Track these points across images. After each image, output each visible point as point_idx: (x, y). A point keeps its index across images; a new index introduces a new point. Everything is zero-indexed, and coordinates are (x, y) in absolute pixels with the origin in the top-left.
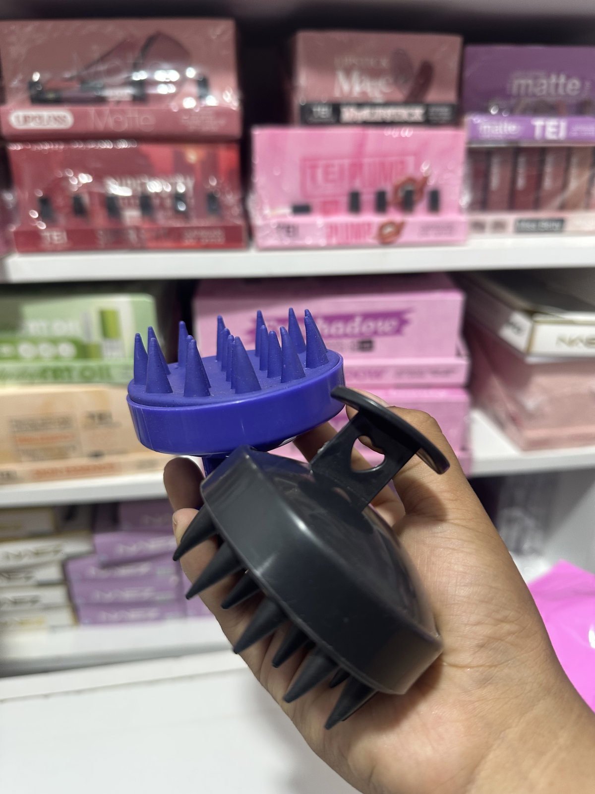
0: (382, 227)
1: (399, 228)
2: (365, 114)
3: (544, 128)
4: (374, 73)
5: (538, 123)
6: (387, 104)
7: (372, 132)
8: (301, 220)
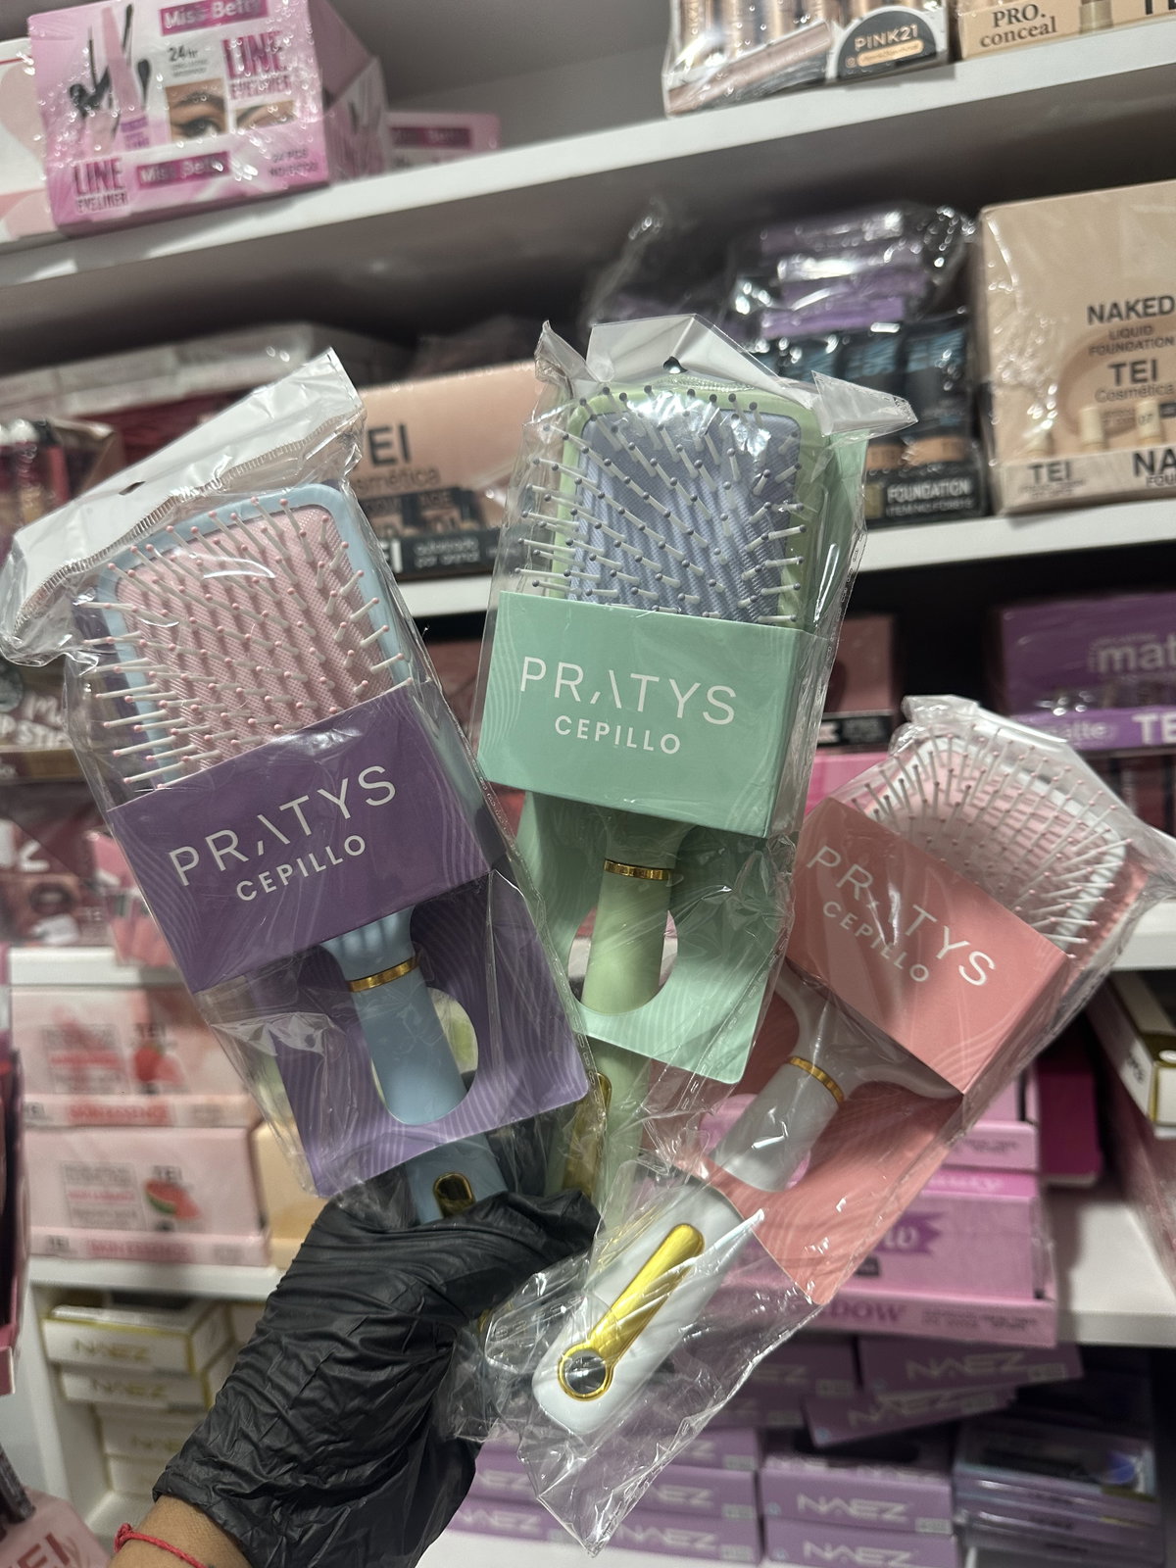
3: (1157, 727)
5: (1146, 719)
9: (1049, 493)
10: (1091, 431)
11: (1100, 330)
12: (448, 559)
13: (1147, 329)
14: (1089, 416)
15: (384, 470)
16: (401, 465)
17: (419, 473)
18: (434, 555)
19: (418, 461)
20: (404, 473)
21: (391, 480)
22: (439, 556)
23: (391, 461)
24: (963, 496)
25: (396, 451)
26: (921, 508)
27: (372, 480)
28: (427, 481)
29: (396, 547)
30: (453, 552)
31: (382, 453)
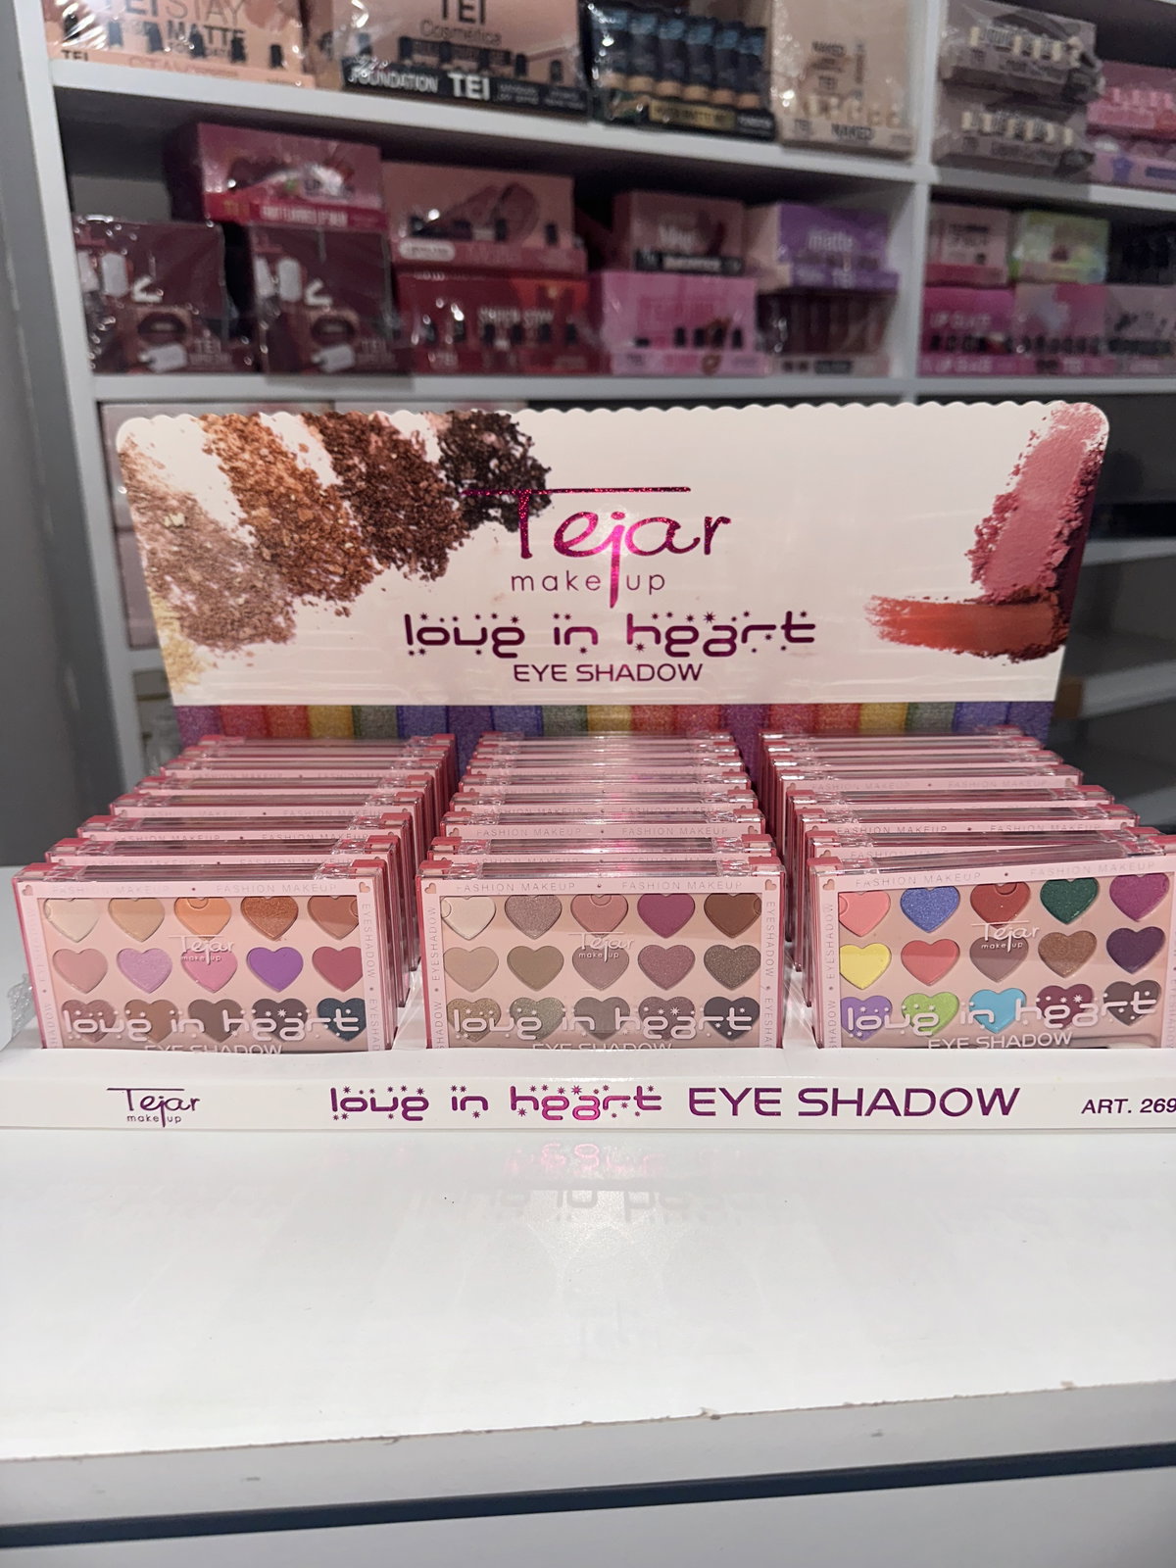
0: (705, 359)
1: (717, 361)
2: (679, 263)
4: (684, 229)
6: (695, 255)
7: (689, 279)
8: (643, 351)
9: (801, 135)
10: (814, 107)
11: (817, 55)
12: (519, 99)
13: (832, 62)
14: (814, 101)
15: (466, 26)
16: (477, 25)
17: (488, 34)
18: (510, 94)
19: (491, 25)
20: (479, 32)
21: (468, 34)
22: (514, 95)
23: (471, 20)
24: (767, 130)
25: (475, 14)
26: (752, 132)
27: (455, 30)
28: (491, 42)
29: (486, 82)
30: (524, 96)
31: (467, 13)
